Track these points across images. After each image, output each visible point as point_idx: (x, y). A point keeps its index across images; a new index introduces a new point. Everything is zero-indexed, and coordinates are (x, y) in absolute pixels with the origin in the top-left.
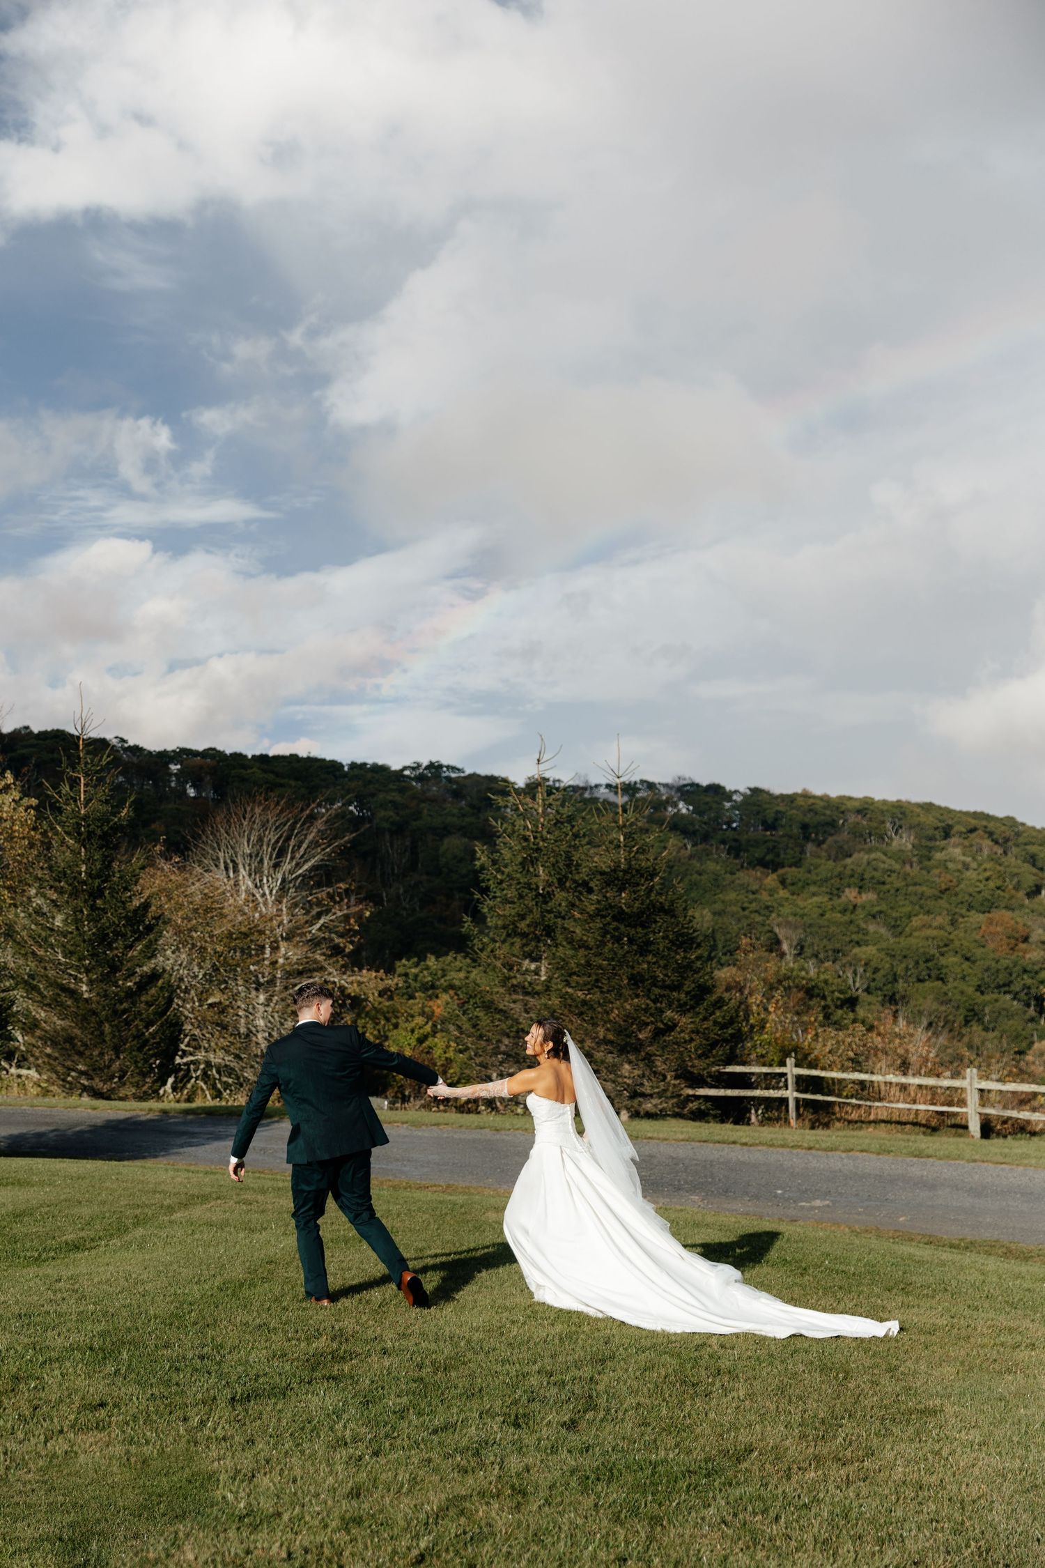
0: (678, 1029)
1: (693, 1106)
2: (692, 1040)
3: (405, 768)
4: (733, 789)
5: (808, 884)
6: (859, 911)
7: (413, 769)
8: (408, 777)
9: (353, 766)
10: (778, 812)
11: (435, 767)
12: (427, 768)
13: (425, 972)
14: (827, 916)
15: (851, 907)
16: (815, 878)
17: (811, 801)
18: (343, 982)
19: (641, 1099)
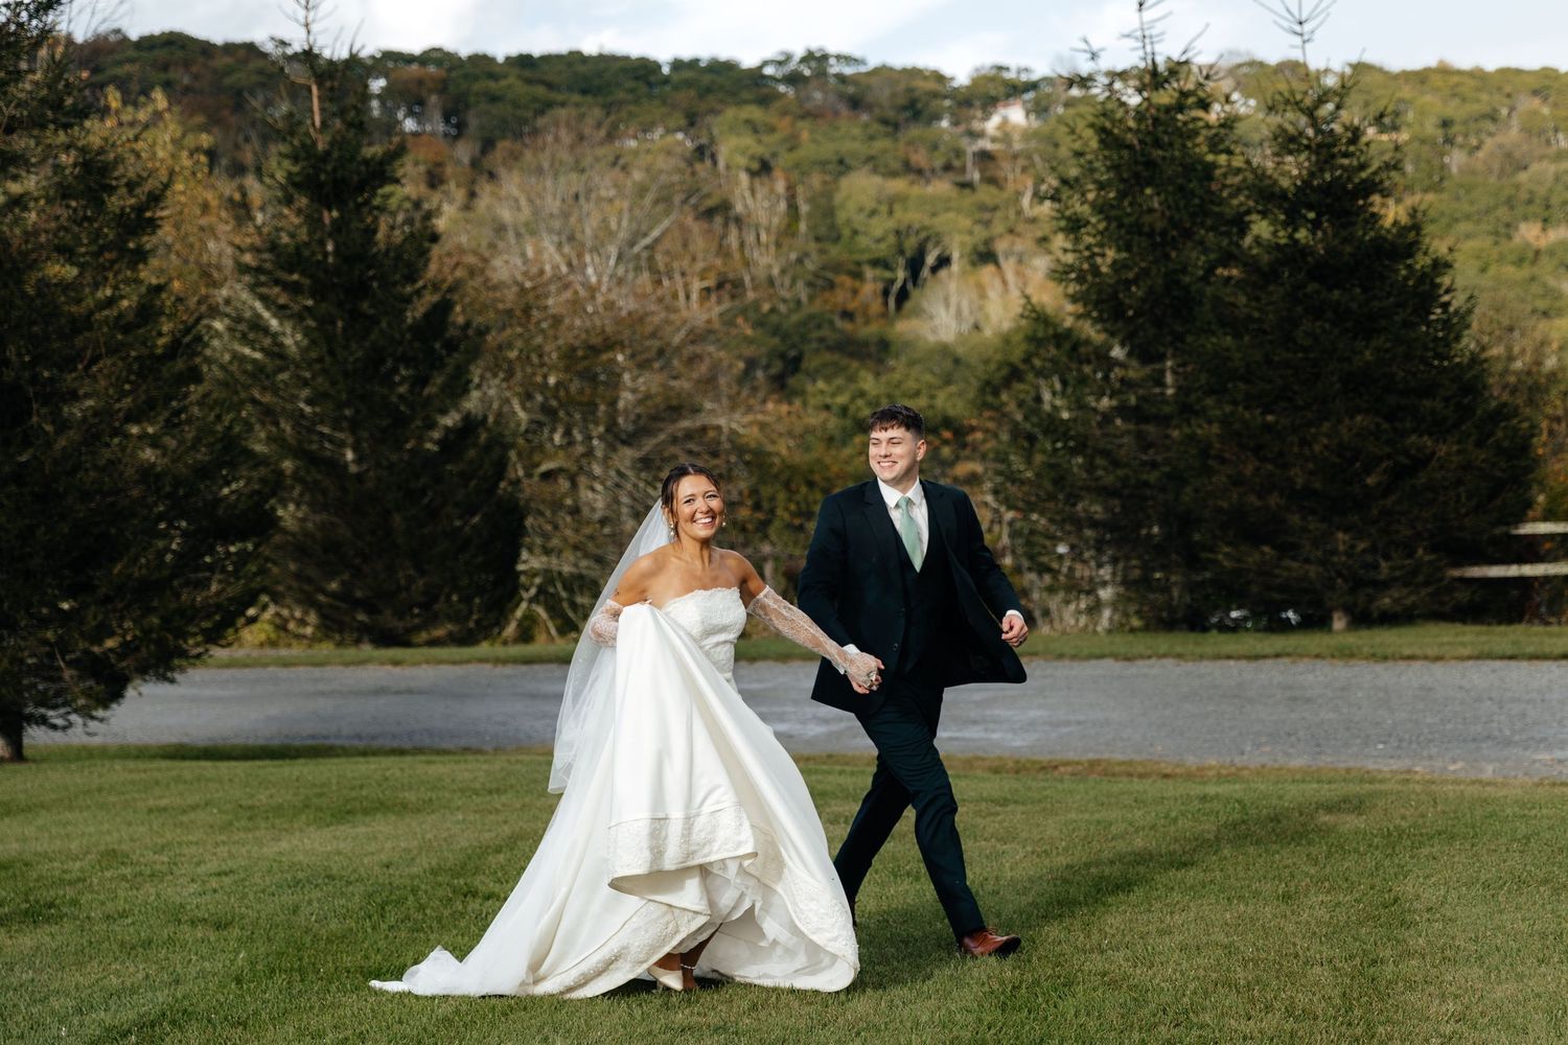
0: (1434, 463)
1: (1463, 596)
2: (1459, 482)
3: (765, 63)
4: (1322, 67)
5: (1457, 220)
6: (1544, 259)
7: (780, 63)
8: (772, 78)
9: (677, 65)
10: (1401, 100)
11: (815, 59)
12: (803, 60)
13: (860, 402)
14: (1492, 271)
15: (1530, 255)
16: (1466, 208)
17: (1455, 79)
19: (1370, 590)
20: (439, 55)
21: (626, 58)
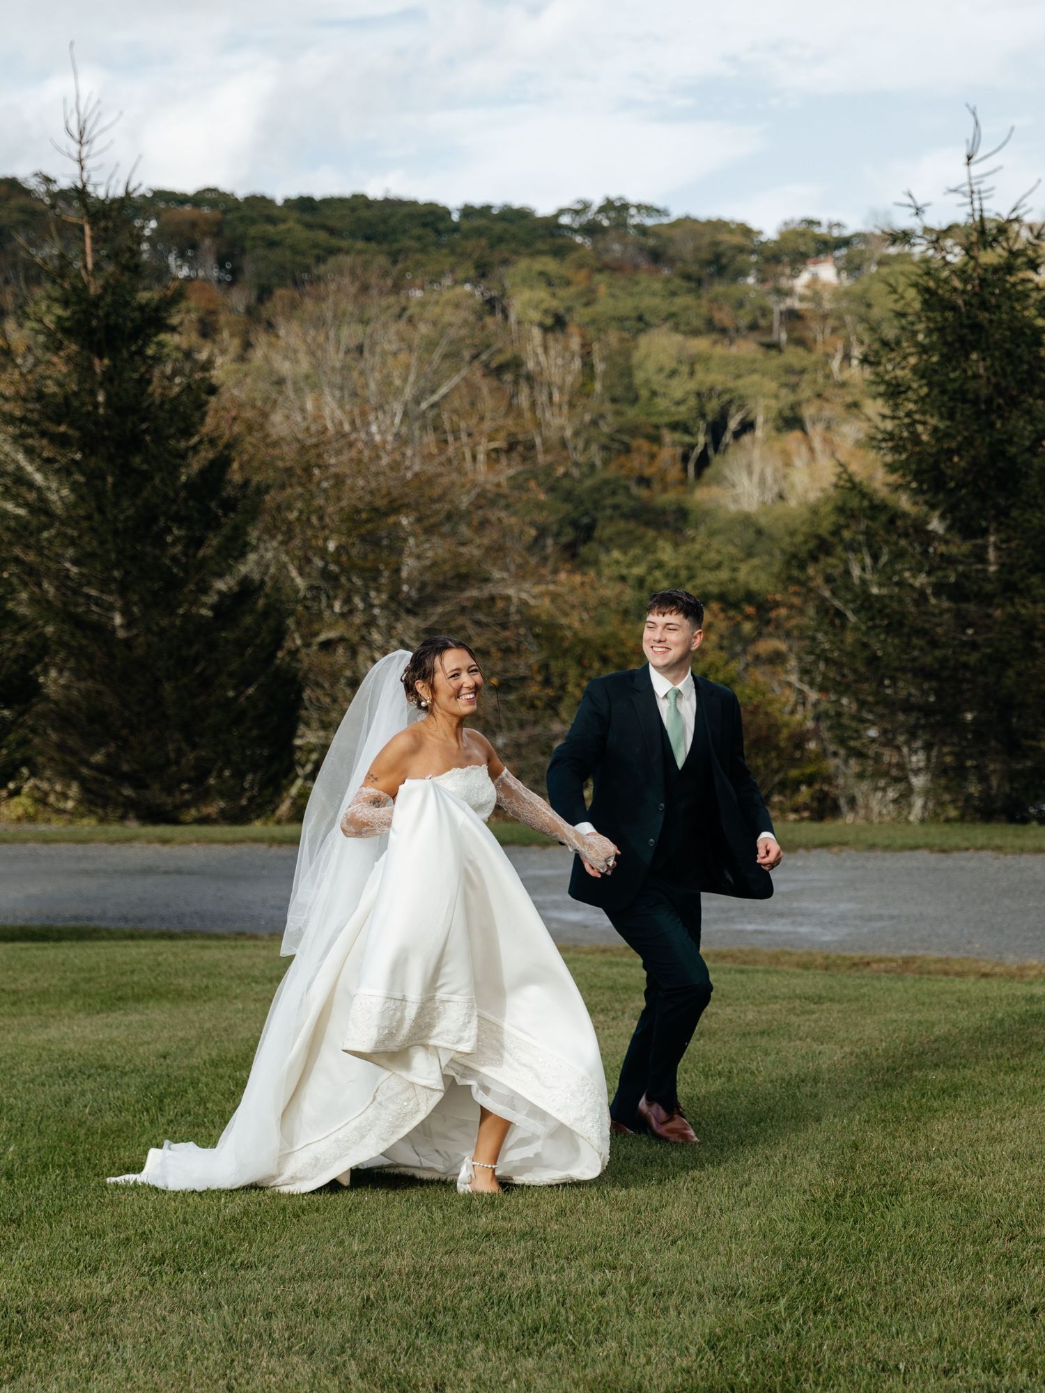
3: (561, 212)
7: (577, 212)
8: (568, 227)
9: (468, 211)
11: (616, 209)
12: (602, 210)
13: (657, 574)
18: (524, 596)
20: (214, 195)
21: (414, 204)
